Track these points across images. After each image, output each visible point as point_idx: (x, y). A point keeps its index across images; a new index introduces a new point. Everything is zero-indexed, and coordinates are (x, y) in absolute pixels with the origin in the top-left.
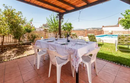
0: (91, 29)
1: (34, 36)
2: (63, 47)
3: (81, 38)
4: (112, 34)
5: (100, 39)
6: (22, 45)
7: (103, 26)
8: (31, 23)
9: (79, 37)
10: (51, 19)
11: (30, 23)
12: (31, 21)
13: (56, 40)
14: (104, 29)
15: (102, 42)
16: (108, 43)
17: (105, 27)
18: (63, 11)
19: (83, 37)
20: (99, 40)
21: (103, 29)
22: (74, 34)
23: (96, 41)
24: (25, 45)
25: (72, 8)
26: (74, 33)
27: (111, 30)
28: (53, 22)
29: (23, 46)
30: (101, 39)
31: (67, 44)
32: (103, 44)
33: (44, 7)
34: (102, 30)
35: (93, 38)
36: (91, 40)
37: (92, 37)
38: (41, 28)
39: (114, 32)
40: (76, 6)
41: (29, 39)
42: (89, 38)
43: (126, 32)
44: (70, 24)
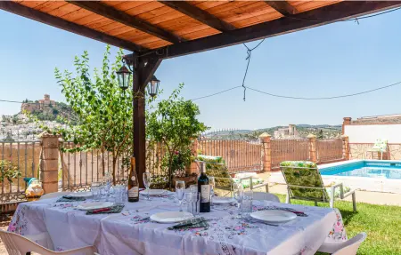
0: (287, 133)
2: (189, 240)
3: (246, 183)
4: (386, 156)
5: (341, 186)
7: (348, 121)
9: (240, 175)
10: (84, 77)
13: (132, 200)
14: (350, 131)
15: (349, 199)
16: (374, 206)
17: (356, 123)
18: (155, 42)
19: (254, 174)
20: (338, 191)
21: (345, 135)
22: (213, 162)
23: (321, 200)
25: (205, 30)
26: (214, 158)
27: (384, 140)
28: (93, 93)
30: (344, 189)
31: (202, 224)
32: (355, 212)
33: (53, 14)
34: (344, 139)
35: (307, 183)
36: (298, 194)
37: (305, 178)
38: (15, 122)
39: (396, 147)
40: (229, 21)
42: (289, 181)
44: (189, 110)
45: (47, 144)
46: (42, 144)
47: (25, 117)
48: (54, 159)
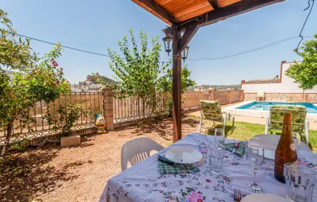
0: (200, 89)
1: (69, 112)
6: (22, 151)
7: (243, 82)
8: (55, 65)
11: (50, 63)
12: (55, 54)
14: (244, 87)
17: (247, 83)
21: (242, 89)
24: (35, 148)
27: (263, 91)
29: (26, 154)
38: (84, 84)
39: (269, 95)
41: (50, 124)
43: (297, 95)
45: (106, 93)
46: (103, 94)
47: (88, 82)
48: (111, 102)
